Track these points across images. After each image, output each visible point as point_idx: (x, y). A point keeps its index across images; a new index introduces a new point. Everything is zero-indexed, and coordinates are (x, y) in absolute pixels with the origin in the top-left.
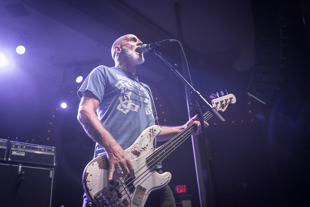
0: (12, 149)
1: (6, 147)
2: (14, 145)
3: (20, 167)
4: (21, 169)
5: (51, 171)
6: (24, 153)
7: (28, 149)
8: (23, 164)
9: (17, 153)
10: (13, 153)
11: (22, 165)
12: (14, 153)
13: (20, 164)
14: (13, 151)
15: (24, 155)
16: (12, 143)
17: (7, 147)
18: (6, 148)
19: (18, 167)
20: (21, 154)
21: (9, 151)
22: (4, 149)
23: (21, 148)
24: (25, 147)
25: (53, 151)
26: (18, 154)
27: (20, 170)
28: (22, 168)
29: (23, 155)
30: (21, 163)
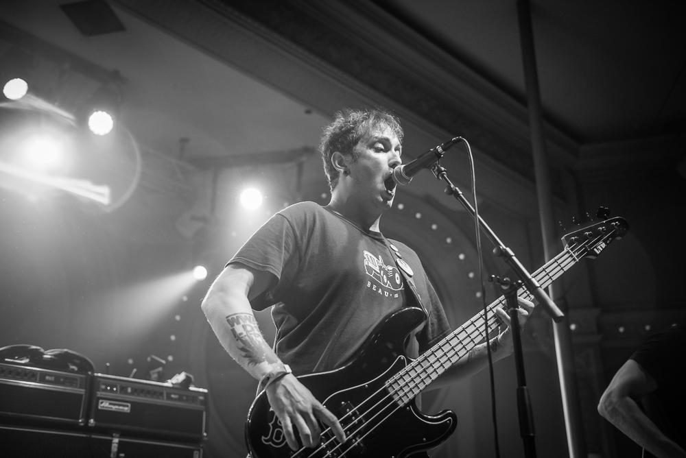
0: (99, 394)
1: (84, 390)
2: (103, 384)
3: (116, 440)
4: (116, 445)
5: (195, 452)
6: (129, 405)
7: (138, 395)
8: (123, 434)
9: (110, 404)
10: (102, 405)
11: (119, 437)
12: (104, 405)
13: (114, 435)
14: (100, 401)
15: (129, 411)
16: (99, 379)
17: (85, 388)
18: (82, 391)
19: (110, 442)
20: (121, 408)
21: (92, 400)
22: (80, 396)
23: (120, 393)
24: (132, 390)
25: (201, 401)
26: (114, 408)
27: (114, 448)
28: (120, 443)
29: (127, 409)
30: (117, 430)
